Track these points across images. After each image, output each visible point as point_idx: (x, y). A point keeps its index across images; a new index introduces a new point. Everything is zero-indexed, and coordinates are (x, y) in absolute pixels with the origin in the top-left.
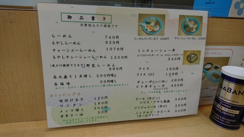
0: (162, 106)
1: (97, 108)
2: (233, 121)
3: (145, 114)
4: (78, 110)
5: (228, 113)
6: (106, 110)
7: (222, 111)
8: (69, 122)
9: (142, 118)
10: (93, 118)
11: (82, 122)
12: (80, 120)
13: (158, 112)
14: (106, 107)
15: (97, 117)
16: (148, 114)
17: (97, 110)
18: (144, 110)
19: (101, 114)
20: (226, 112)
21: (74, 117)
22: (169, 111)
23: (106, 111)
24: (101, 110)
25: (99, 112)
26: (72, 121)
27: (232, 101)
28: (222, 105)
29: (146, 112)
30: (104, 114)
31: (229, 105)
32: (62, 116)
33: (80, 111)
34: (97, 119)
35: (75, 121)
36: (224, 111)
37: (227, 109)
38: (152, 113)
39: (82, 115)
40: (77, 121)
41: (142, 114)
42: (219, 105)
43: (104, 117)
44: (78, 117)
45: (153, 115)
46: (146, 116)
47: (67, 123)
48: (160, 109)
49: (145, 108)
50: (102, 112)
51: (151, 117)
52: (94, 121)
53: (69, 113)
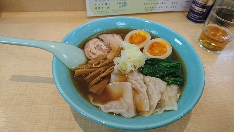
0: (163, 3)
1: (119, 3)
2: (200, 17)
3: (151, 8)
4: (106, 4)
5: (198, 11)
6: (125, 4)
7: (195, 9)
8: (100, 12)
9: (148, 12)
10: (116, 10)
11: (109, 13)
12: (108, 12)
13: (160, 7)
14: (125, 3)
15: (118, 10)
16: (152, 9)
17: (119, 5)
18: (150, 6)
19: (121, 8)
20: (197, 10)
21: (104, 9)
22: (167, 7)
23: (125, 6)
24: (121, 5)
25: (120, 7)
26: (102, 12)
27: (202, 2)
28: (195, 5)
29: (151, 7)
30: (124, 8)
31: (200, 5)
32: (96, 8)
33: (108, 5)
34: (119, 11)
35: (104, 12)
36: (196, 10)
37: (198, 8)
38: (155, 8)
39: (109, 8)
40: (106, 12)
41: (149, 9)
42: (194, 5)
43: (123, 10)
44: (107, 9)
45: (156, 9)
46: (151, 10)
47: (99, 13)
48: (161, 5)
49: (151, 4)
50: (122, 7)
51: (154, 11)
52: (116, 12)
53: (101, 6)
